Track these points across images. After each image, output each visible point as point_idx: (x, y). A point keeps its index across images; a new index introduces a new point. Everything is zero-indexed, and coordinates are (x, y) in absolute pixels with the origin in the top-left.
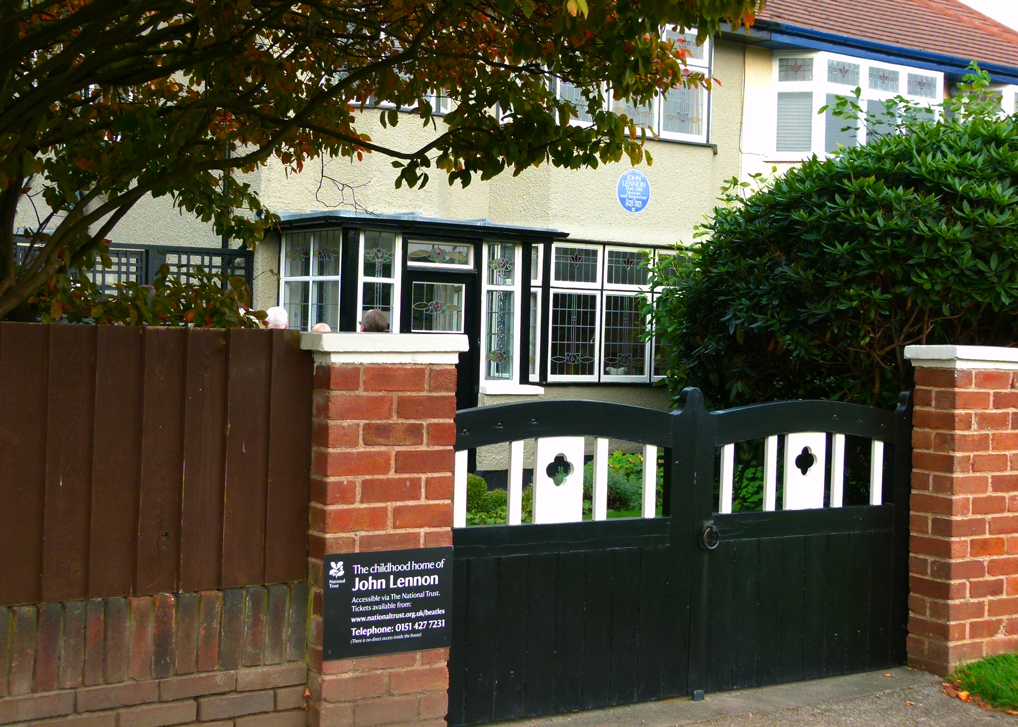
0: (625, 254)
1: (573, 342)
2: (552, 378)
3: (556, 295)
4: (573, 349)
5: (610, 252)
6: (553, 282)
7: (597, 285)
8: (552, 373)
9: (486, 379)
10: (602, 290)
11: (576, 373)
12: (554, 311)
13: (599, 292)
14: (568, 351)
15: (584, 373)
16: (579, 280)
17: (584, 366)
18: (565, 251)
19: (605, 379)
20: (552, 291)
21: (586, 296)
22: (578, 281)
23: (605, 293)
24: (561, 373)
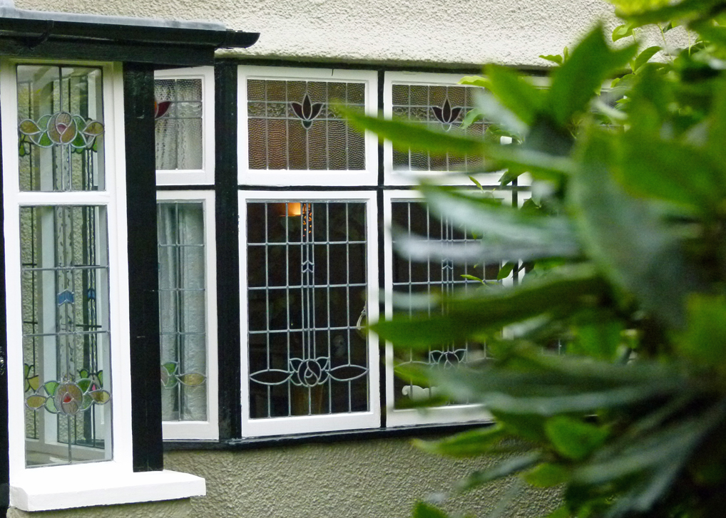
0: (436, 90)
1: (309, 330)
2: (252, 428)
3: (254, 208)
4: (310, 345)
5: (396, 89)
6: (245, 174)
7: (368, 176)
8: (253, 415)
9: (30, 463)
10: (380, 189)
11: (321, 409)
12: (250, 249)
13: (374, 193)
14: (297, 351)
15: (340, 407)
16: (318, 165)
17: (340, 389)
18: (276, 89)
19: (400, 419)
20: (243, 198)
21: (337, 207)
22: (314, 167)
23: (389, 196)
24: (280, 411)
